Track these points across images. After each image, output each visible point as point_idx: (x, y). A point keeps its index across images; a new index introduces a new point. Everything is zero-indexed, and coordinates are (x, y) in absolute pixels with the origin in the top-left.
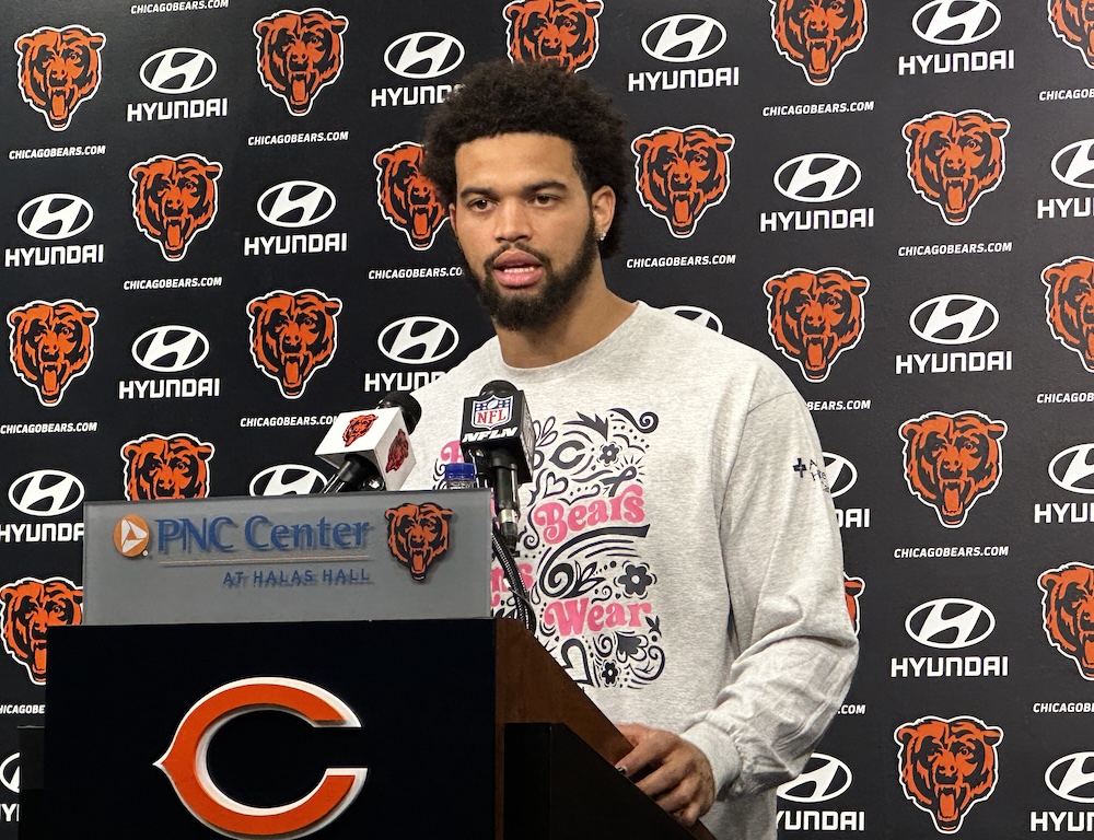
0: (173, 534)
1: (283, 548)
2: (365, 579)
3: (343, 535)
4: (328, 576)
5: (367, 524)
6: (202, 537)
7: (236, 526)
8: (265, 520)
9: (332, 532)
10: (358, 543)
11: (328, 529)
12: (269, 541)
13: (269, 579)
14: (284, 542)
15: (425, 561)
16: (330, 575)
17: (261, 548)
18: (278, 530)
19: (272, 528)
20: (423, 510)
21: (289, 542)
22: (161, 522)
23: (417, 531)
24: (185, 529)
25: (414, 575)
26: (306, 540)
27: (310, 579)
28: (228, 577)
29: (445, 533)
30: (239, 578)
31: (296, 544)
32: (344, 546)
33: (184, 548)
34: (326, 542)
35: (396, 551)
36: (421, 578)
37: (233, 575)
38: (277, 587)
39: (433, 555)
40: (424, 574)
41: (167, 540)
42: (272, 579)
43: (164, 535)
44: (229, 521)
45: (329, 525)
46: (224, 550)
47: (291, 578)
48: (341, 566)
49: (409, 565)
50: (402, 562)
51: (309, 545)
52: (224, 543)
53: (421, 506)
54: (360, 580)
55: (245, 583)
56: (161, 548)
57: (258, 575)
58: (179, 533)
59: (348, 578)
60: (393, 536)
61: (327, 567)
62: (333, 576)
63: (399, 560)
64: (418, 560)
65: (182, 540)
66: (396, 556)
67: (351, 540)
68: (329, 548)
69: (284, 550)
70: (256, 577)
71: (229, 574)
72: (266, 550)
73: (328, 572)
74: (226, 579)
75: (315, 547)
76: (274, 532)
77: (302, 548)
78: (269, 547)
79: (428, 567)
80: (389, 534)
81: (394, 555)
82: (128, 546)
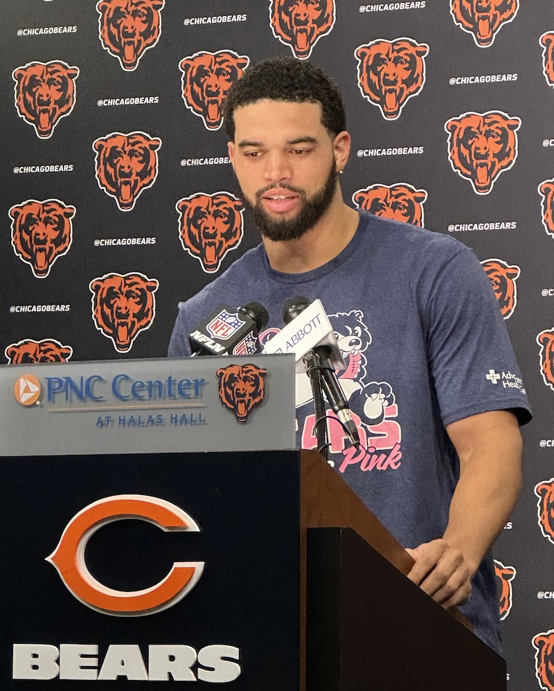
0: (59, 388)
1: (141, 399)
2: (202, 421)
3: (186, 389)
4: (174, 420)
5: (203, 380)
6: (80, 389)
7: (105, 382)
8: (127, 378)
9: (177, 386)
10: (197, 393)
11: (174, 384)
13: (130, 421)
14: (141, 394)
15: (246, 407)
16: (176, 419)
17: (123, 399)
18: (137, 385)
19: (132, 384)
20: (244, 370)
21: (145, 394)
22: (49, 380)
23: (240, 385)
24: (67, 385)
25: (238, 418)
26: (157, 391)
27: (160, 421)
28: (100, 423)
29: (261, 387)
30: (108, 420)
31: (150, 396)
32: (187, 397)
33: (67, 399)
34: (172, 394)
35: (225, 401)
36: (243, 420)
37: (103, 418)
38: (136, 427)
39: (252, 403)
40: (246, 417)
41: (54, 393)
42: (132, 421)
43: (52, 389)
44: (100, 379)
45: (175, 381)
46: (96, 400)
47: (146, 422)
48: (184, 411)
49: (235, 411)
51: (160, 396)
52: (96, 395)
54: (198, 422)
55: (112, 426)
56: (49, 399)
57: (122, 418)
58: (63, 388)
59: (189, 421)
60: (223, 389)
61: (174, 413)
62: (178, 420)
63: (227, 407)
64: (241, 407)
65: (64, 393)
66: (225, 403)
67: (191, 392)
68: (175, 399)
69: (143, 400)
70: (120, 420)
71: (100, 418)
72: (127, 400)
73: (174, 416)
74: (98, 422)
75: (164, 398)
76: (134, 387)
77: (155, 399)
78: (130, 398)
79: (248, 412)
80: (220, 388)
81: (223, 403)
82: (24, 398)
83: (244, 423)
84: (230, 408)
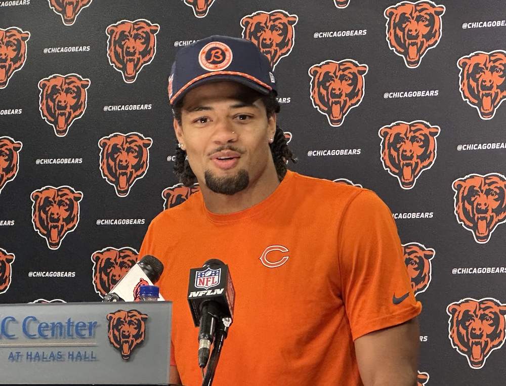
1: (45, 337)
2: (94, 358)
3: (82, 330)
4: (71, 356)
5: (96, 323)
7: (17, 323)
8: (34, 319)
9: (74, 327)
10: (90, 334)
11: (73, 325)
12: (36, 332)
13: (36, 356)
14: (46, 333)
15: (130, 347)
16: (73, 355)
17: (31, 337)
18: (42, 326)
20: (130, 315)
21: (48, 333)
23: (125, 328)
25: (123, 356)
26: (59, 331)
27: (60, 357)
28: (12, 357)
29: (142, 330)
30: (18, 356)
31: (53, 335)
32: (82, 337)
34: (71, 333)
35: (113, 341)
37: (14, 354)
38: (40, 362)
39: (135, 343)
40: (129, 356)
44: (13, 319)
45: (73, 323)
46: (10, 337)
47: (48, 357)
48: (79, 349)
49: (121, 349)
50: (116, 348)
51: (61, 334)
52: (10, 333)
53: (129, 312)
54: (90, 358)
55: (21, 360)
57: (29, 354)
59: (83, 357)
60: (111, 331)
61: (71, 350)
63: (114, 346)
64: (126, 347)
66: (113, 343)
67: (86, 333)
68: (73, 338)
69: (47, 338)
71: (11, 353)
72: (35, 338)
74: (10, 357)
75: (64, 338)
76: (40, 327)
77: (57, 338)
78: (37, 336)
80: (109, 330)
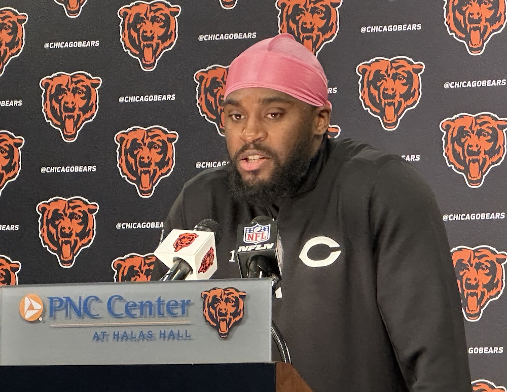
0: (60, 306)
1: (133, 317)
2: (188, 337)
3: (174, 308)
4: (163, 335)
5: (189, 301)
6: (78, 308)
7: (101, 302)
8: (120, 298)
9: (165, 306)
10: (183, 313)
11: (163, 304)
12: (123, 311)
13: (124, 336)
14: (134, 312)
15: (228, 325)
17: (117, 316)
18: (130, 304)
19: (125, 303)
20: (226, 292)
21: (137, 312)
22: (51, 299)
23: (222, 306)
24: (67, 303)
25: (220, 334)
26: (148, 310)
27: (150, 336)
28: (96, 337)
29: (241, 307)
30: (104, 335)
31: (142, 313)
32: (174, 316)
33: (67, 316)
34: (161, 313)
35: (208, 319)
36: (225, 336)
37: (99, 333)
38: (129, 341)
39: (233, 321)
40: (227, 334)
41: (55, 311)
42: (125, 337)
43: (54, 307)
44: (97, 299)
45: (163, 301)
46: (93, 317)
47: (137, 337)
48: (172, 328)
49: (217, 328)
51: (150, 314)
52: (93, 313)
54: (184, 337)
55: (107, 340)
56: (51, 316)
57: (116, 333)
58: (63, 306)
59: (176, 336)
60: (207, 309)
61: (163, 329)
62: (166, 335)
63: (211, 325)
64: (223, 325)
65: (64, 311)
67: (178, 311)
68: (163, 317)
69: (134, 318)
70: (114, 335)
71: (96, 333)
72: (121, 318)
73: (163, 332)
74: (95, 337)
75: (154, 317)
76: (127, 306)
77: (146, 317)
78: (123, 316)
79: (230, 330)
80: (204, 308)
81: (207, 321)
82: (29, 315)
83: (225, 339)
84: (213, 326)
